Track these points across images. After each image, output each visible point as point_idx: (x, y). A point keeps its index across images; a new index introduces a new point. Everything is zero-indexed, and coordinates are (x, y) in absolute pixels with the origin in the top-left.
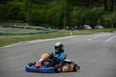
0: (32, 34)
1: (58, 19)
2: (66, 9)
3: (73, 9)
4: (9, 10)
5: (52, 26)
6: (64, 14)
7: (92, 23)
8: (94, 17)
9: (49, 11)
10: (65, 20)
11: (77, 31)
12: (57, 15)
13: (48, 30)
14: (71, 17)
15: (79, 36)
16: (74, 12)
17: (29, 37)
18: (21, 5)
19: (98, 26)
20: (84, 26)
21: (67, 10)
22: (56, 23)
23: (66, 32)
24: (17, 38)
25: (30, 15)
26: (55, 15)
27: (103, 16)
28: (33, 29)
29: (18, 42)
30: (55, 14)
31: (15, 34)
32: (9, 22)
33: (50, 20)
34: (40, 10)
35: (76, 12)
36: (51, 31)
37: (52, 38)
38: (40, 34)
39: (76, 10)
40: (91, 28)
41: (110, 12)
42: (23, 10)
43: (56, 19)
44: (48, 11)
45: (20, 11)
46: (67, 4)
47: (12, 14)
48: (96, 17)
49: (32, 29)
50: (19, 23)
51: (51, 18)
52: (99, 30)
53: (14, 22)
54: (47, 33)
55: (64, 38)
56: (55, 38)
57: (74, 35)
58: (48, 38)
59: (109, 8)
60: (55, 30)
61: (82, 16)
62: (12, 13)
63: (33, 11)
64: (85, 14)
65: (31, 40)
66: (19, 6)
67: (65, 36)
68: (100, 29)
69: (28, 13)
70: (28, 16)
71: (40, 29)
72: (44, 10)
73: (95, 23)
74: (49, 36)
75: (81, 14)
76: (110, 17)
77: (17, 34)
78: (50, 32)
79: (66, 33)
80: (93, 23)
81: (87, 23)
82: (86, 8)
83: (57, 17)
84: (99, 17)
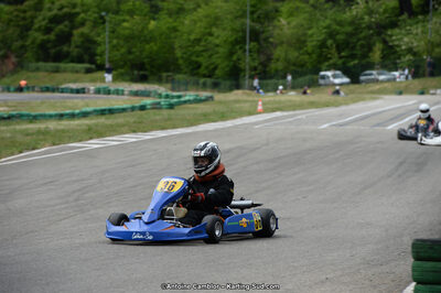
0: (111, 111)
1: (221, 50)
2: (252, 13)
3: (277, 11)
4: (36, 26)
5: (202, 80)
6: (244, 31)
7: (352, 63)
8: (359, 40)
9: (187, 22)
10: (247, 53)
11: (292, 93)
12: (218, 37)
13: (179, 97)
14: (271, 40)
15: (291, 113)
16: (283, 21)
17: (87, 125)
18: (83, 5)
19: (374, 72)
20: (322, 73)
21: (255, 16)
22: (215, 68)
23: (246, 101)
24: (39, 132)
25: (115, 41)
26: (210, 38)
27: (389, 32)
28: (123, 94)
29: (34, 149)
30: (211, 34)
31: (41, 116)
32: (37, 69)
33: (194, 58)
34: (154, 19)
35: (289, 23)
36: (187, 98)
37: (182, 127)
38: (139, 112)
39: (291, 14)
40: (346, 80)
42: (89, 24)
43: (217, 53)
44: (183, 23)
45: (77, 28)
47: (48, 41)
48: (365, 38)
49: (117, 92)
50: (77, 72)
51: (198, 48)
52: (377, 87)
53: (57, 71)
54: (171, 106)
55: (229, 123)
56: (192, 125)
57: (274, 110)
58: (163, 128)
60: (204, 94)
61: (311, 36)
62: (45, 37)
63: (125, 24)
65: (91, 138)
66: (74, 6)
67: (234, 118)
68: (382, 81)
69: (107, 33)
70: (107, 46)
71: (146, 94)
72: (171, 20)
73: (364, 62)
74: (169, 119)
75: (309, 29)
76: (417, 34)
77: (51, 116)
78: (185, 102)
79: (246, 106)
80: (356, 62)
81: (331, 61)
82: (327, 6)
83: (217, 46)
84: (375, 38)
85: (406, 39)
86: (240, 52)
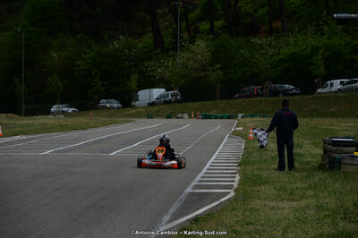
2: (27, 46)
3: (50, 45)
8: (120, 70)
14: (43, 70)
16: (54, 54)
21: (31, 48)
27: (146, 64)
35: (59, 56)
41: (171, 53)
46: (32, 29)
59: (167, 40)
61: (79, 65)
64: (90, 61)
76: (168, 67)
80: (118, 89)
82: (91, 41)
84: (133, 69)
85: (159, 70)
86: (17, 80)
